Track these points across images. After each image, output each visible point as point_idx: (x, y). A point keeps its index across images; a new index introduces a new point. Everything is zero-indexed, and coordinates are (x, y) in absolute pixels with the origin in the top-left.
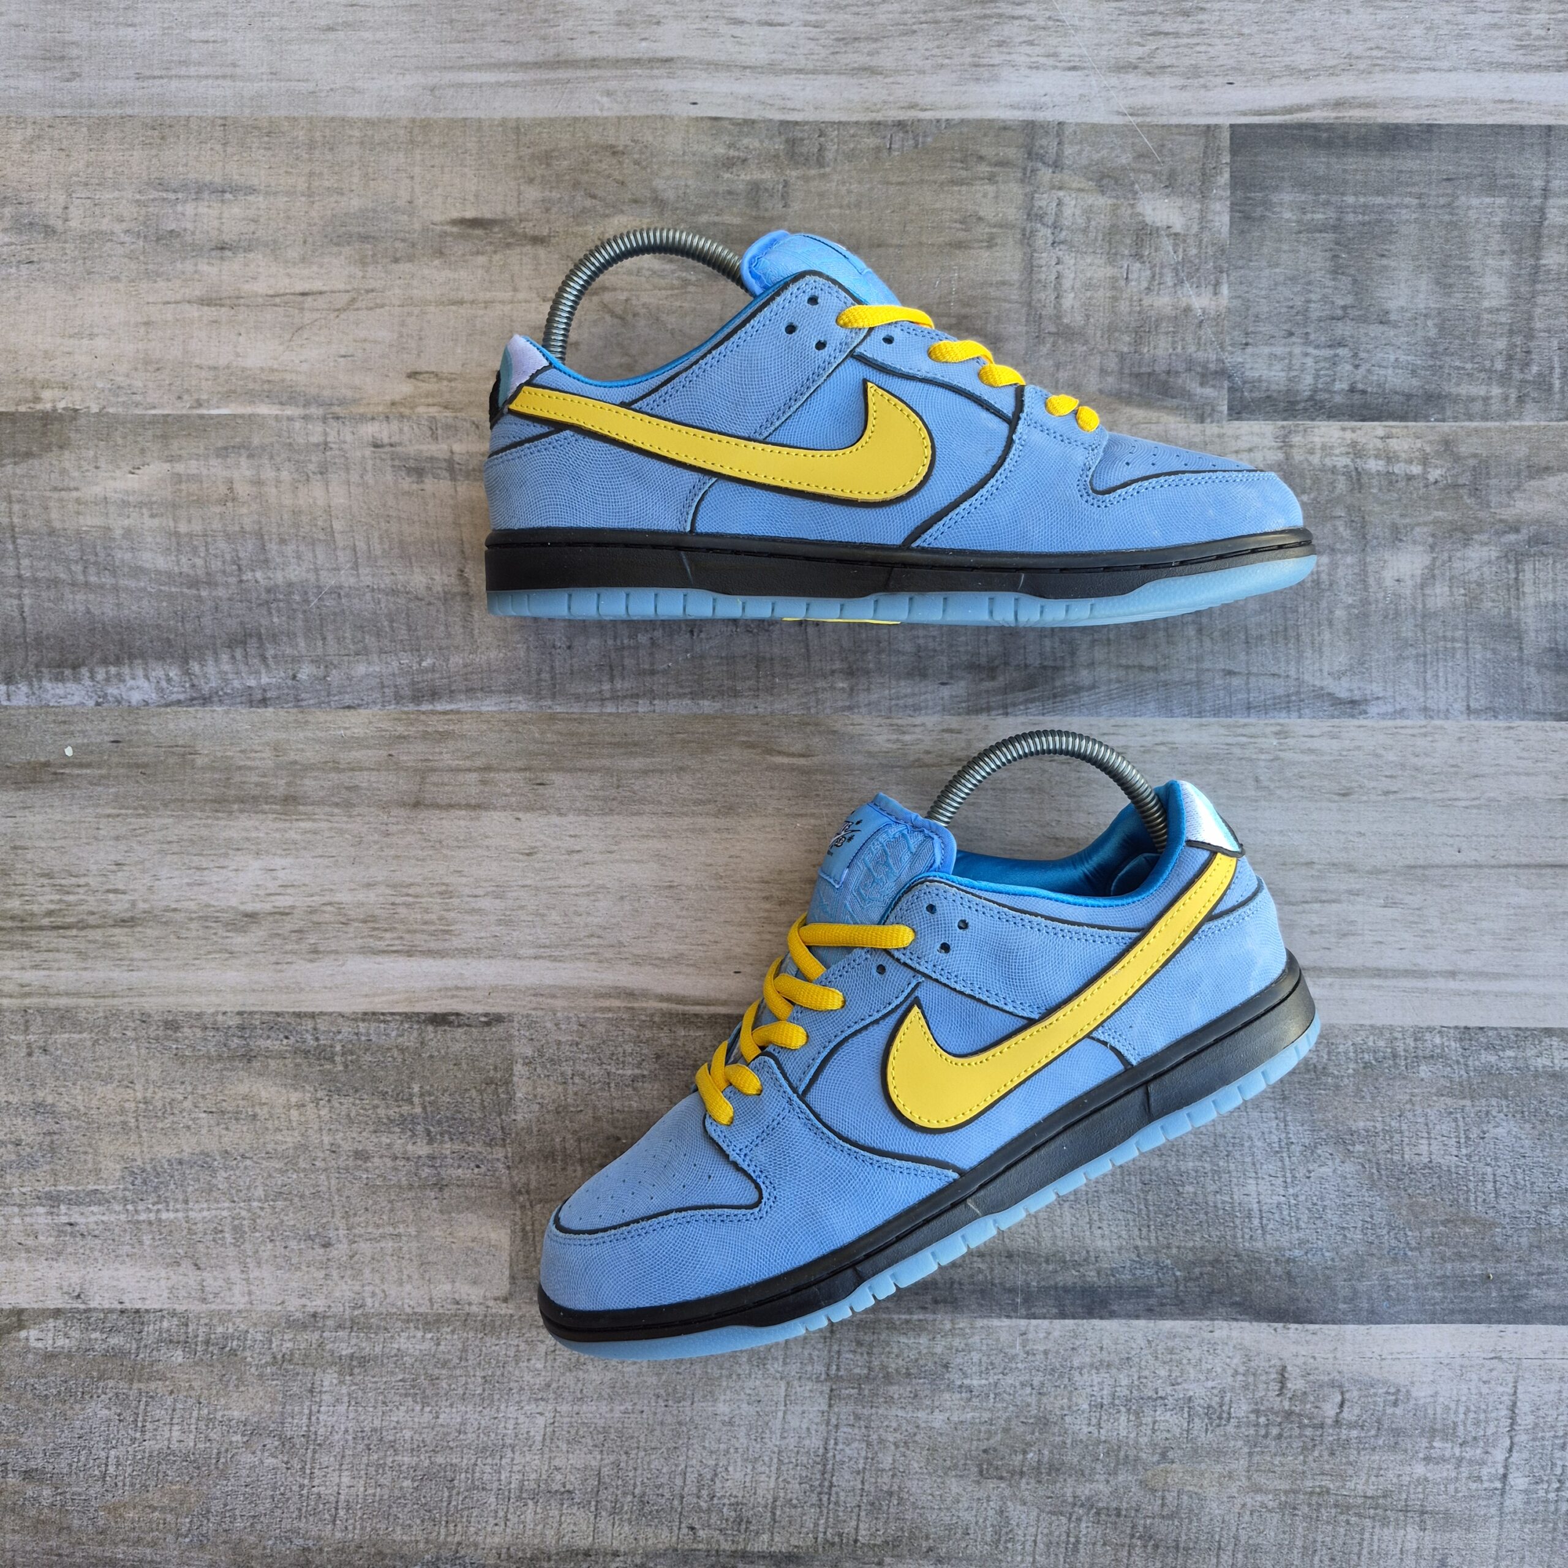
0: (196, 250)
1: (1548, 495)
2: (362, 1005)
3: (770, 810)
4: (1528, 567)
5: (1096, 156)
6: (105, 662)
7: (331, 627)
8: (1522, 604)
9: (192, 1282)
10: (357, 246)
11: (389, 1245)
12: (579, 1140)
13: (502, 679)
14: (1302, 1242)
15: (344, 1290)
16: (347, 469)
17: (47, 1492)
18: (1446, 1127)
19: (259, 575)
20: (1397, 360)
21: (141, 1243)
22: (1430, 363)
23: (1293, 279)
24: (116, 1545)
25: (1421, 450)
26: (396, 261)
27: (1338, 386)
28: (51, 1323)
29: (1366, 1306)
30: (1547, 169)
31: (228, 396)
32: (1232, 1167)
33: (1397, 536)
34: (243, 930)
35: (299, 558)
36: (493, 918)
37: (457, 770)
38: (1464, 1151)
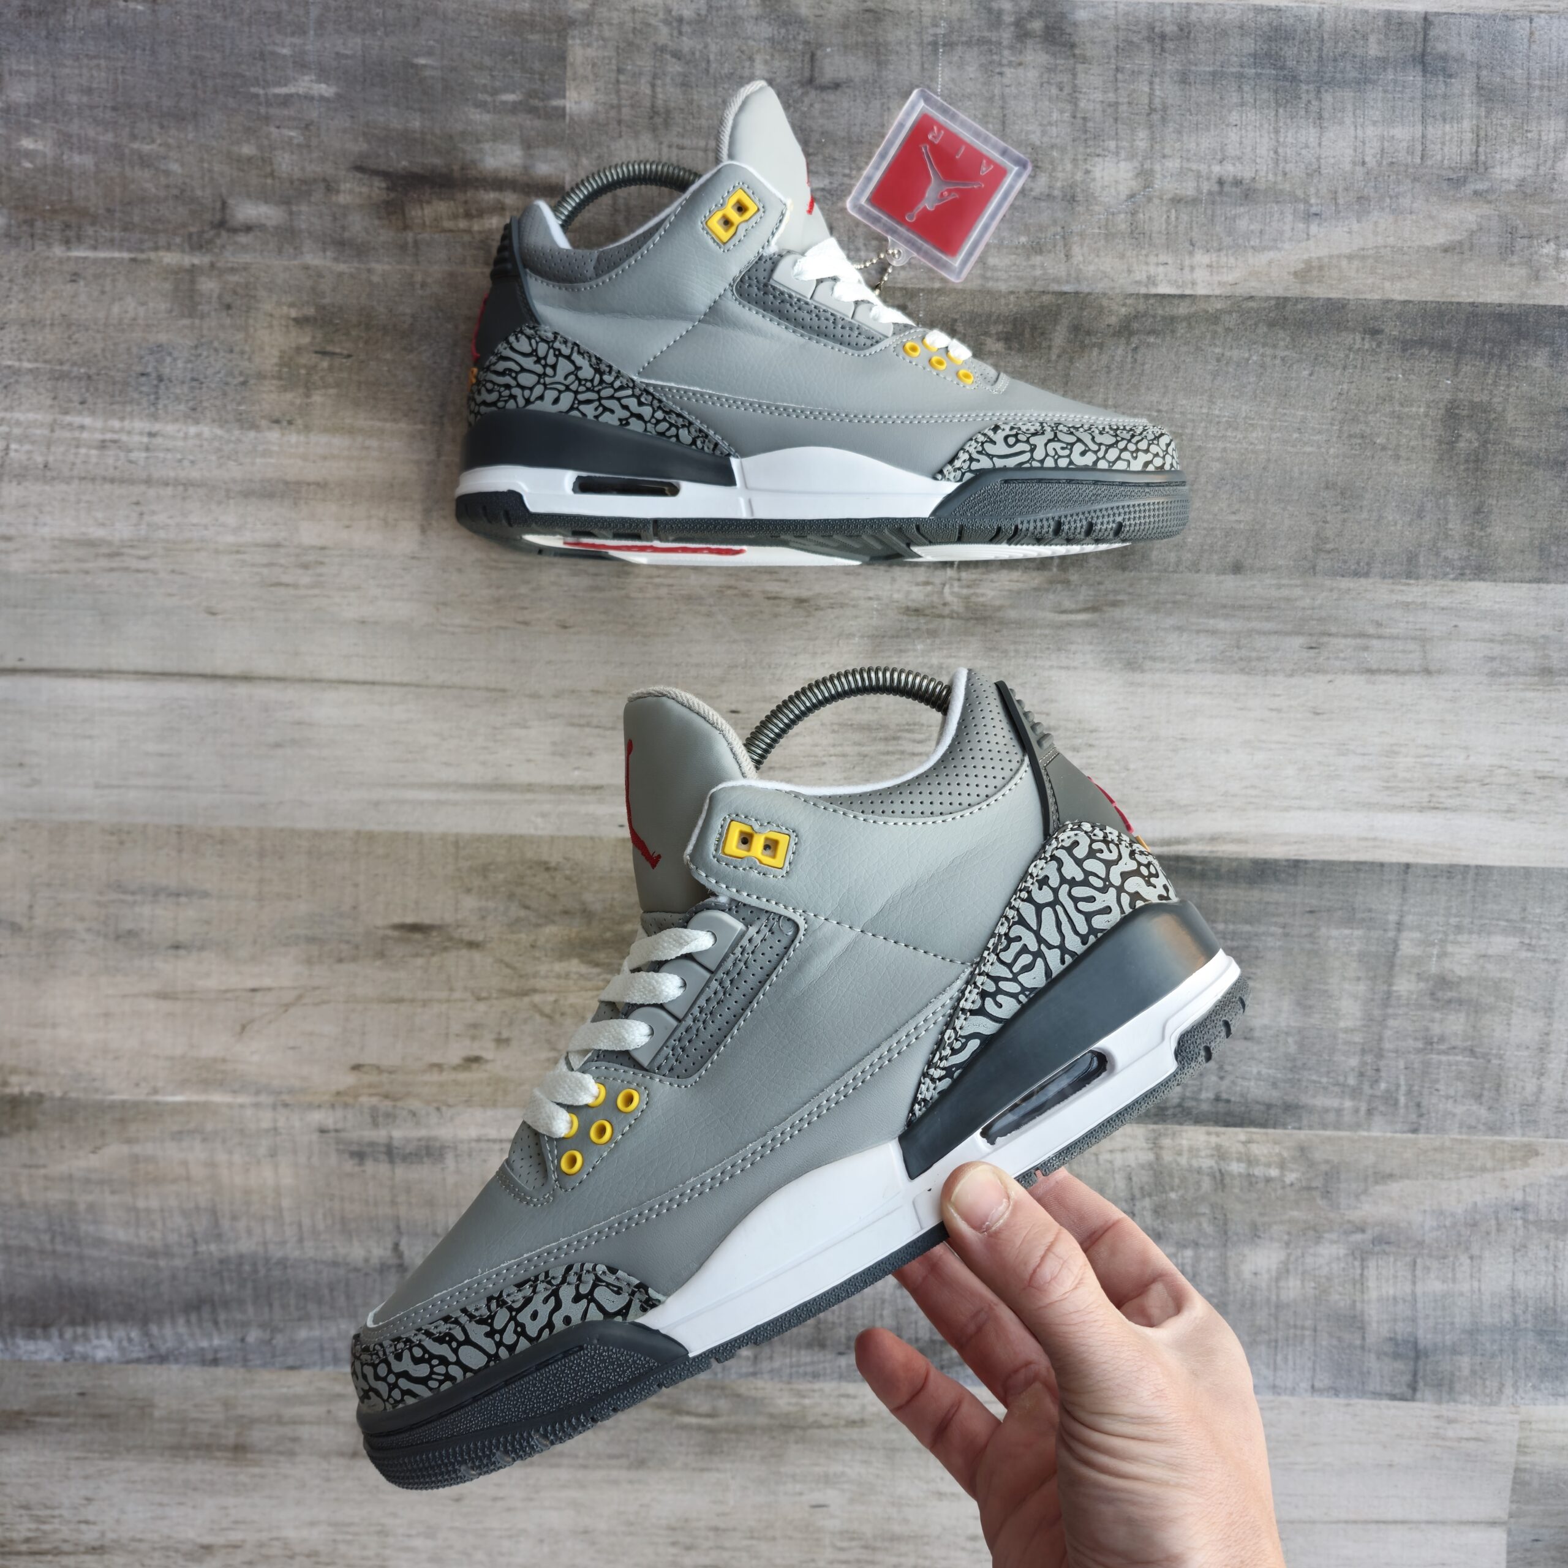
4: (1372, 1264)
8: (1366, 1297)
16: (295, 1152)
19: (213, 1247)
20: (1259, 1073)
22: (1290, 1076)
25: (1280, 1154)
26: (340, 960)
27: (1204, 1095)
30: (1402, 905)
35: (249, 1232)
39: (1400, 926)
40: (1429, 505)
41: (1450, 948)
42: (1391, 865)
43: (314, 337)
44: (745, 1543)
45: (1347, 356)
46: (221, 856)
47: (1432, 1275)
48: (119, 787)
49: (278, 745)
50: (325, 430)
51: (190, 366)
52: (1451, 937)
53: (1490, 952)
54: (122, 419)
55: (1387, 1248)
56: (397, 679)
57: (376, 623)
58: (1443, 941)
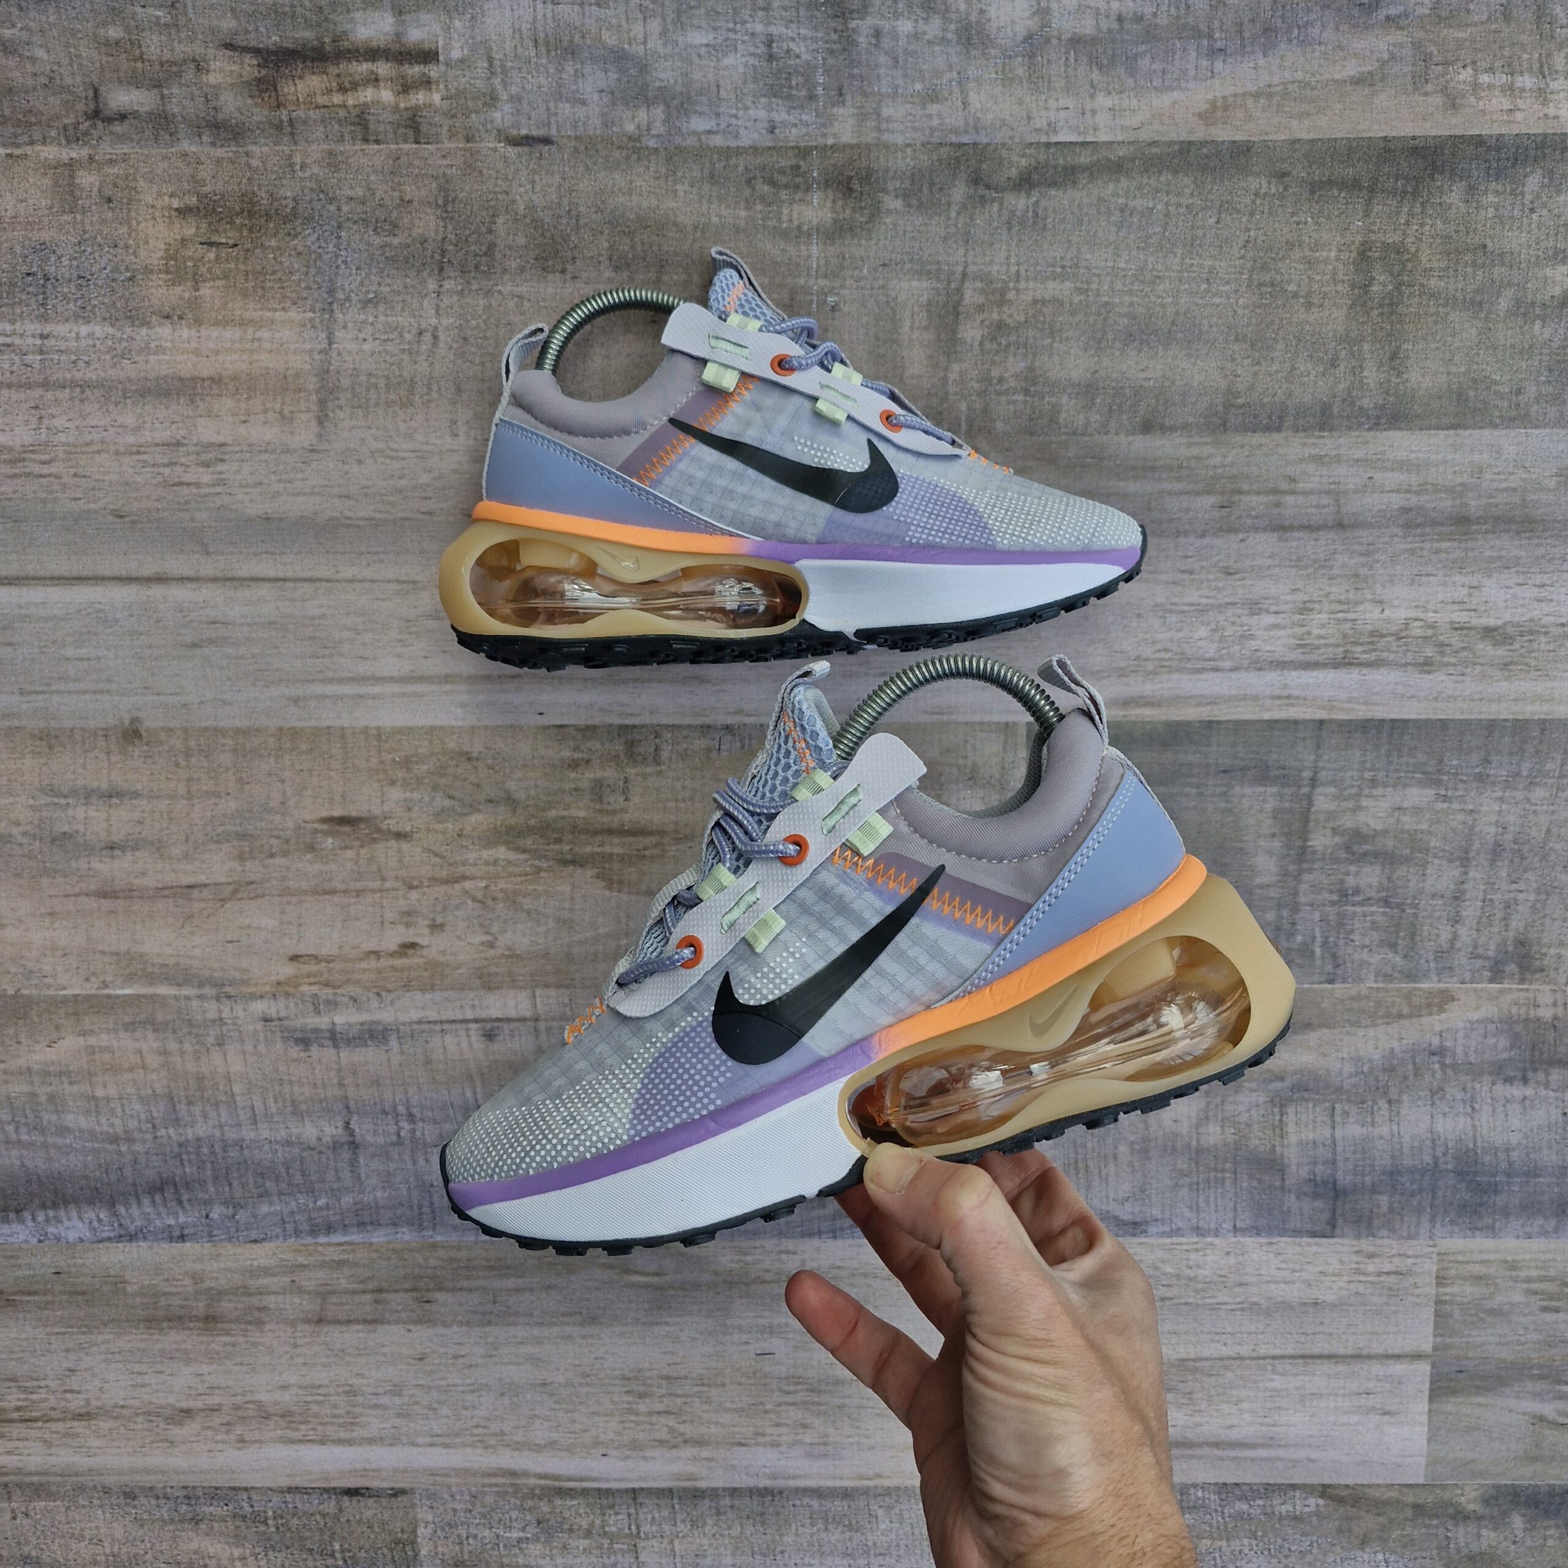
39: (1314, 782)
40: (1344, 353)
41: (1365, 802)
42: (1305, 721)
43: (198, 228)
44: (696, 1389)
45: (1254, 202)
46: (147, 757)
47: (1351, 1120)
48: (43, 692)
49: (195, 645)
50: (217, 323)
51: (75, 263)
52: (1366, 791)
53: (1405, 805)
54: (13, 322)
55: (1306, 1095)
56: (308, 574)
57: (281, 519)
58: (1359, 795)
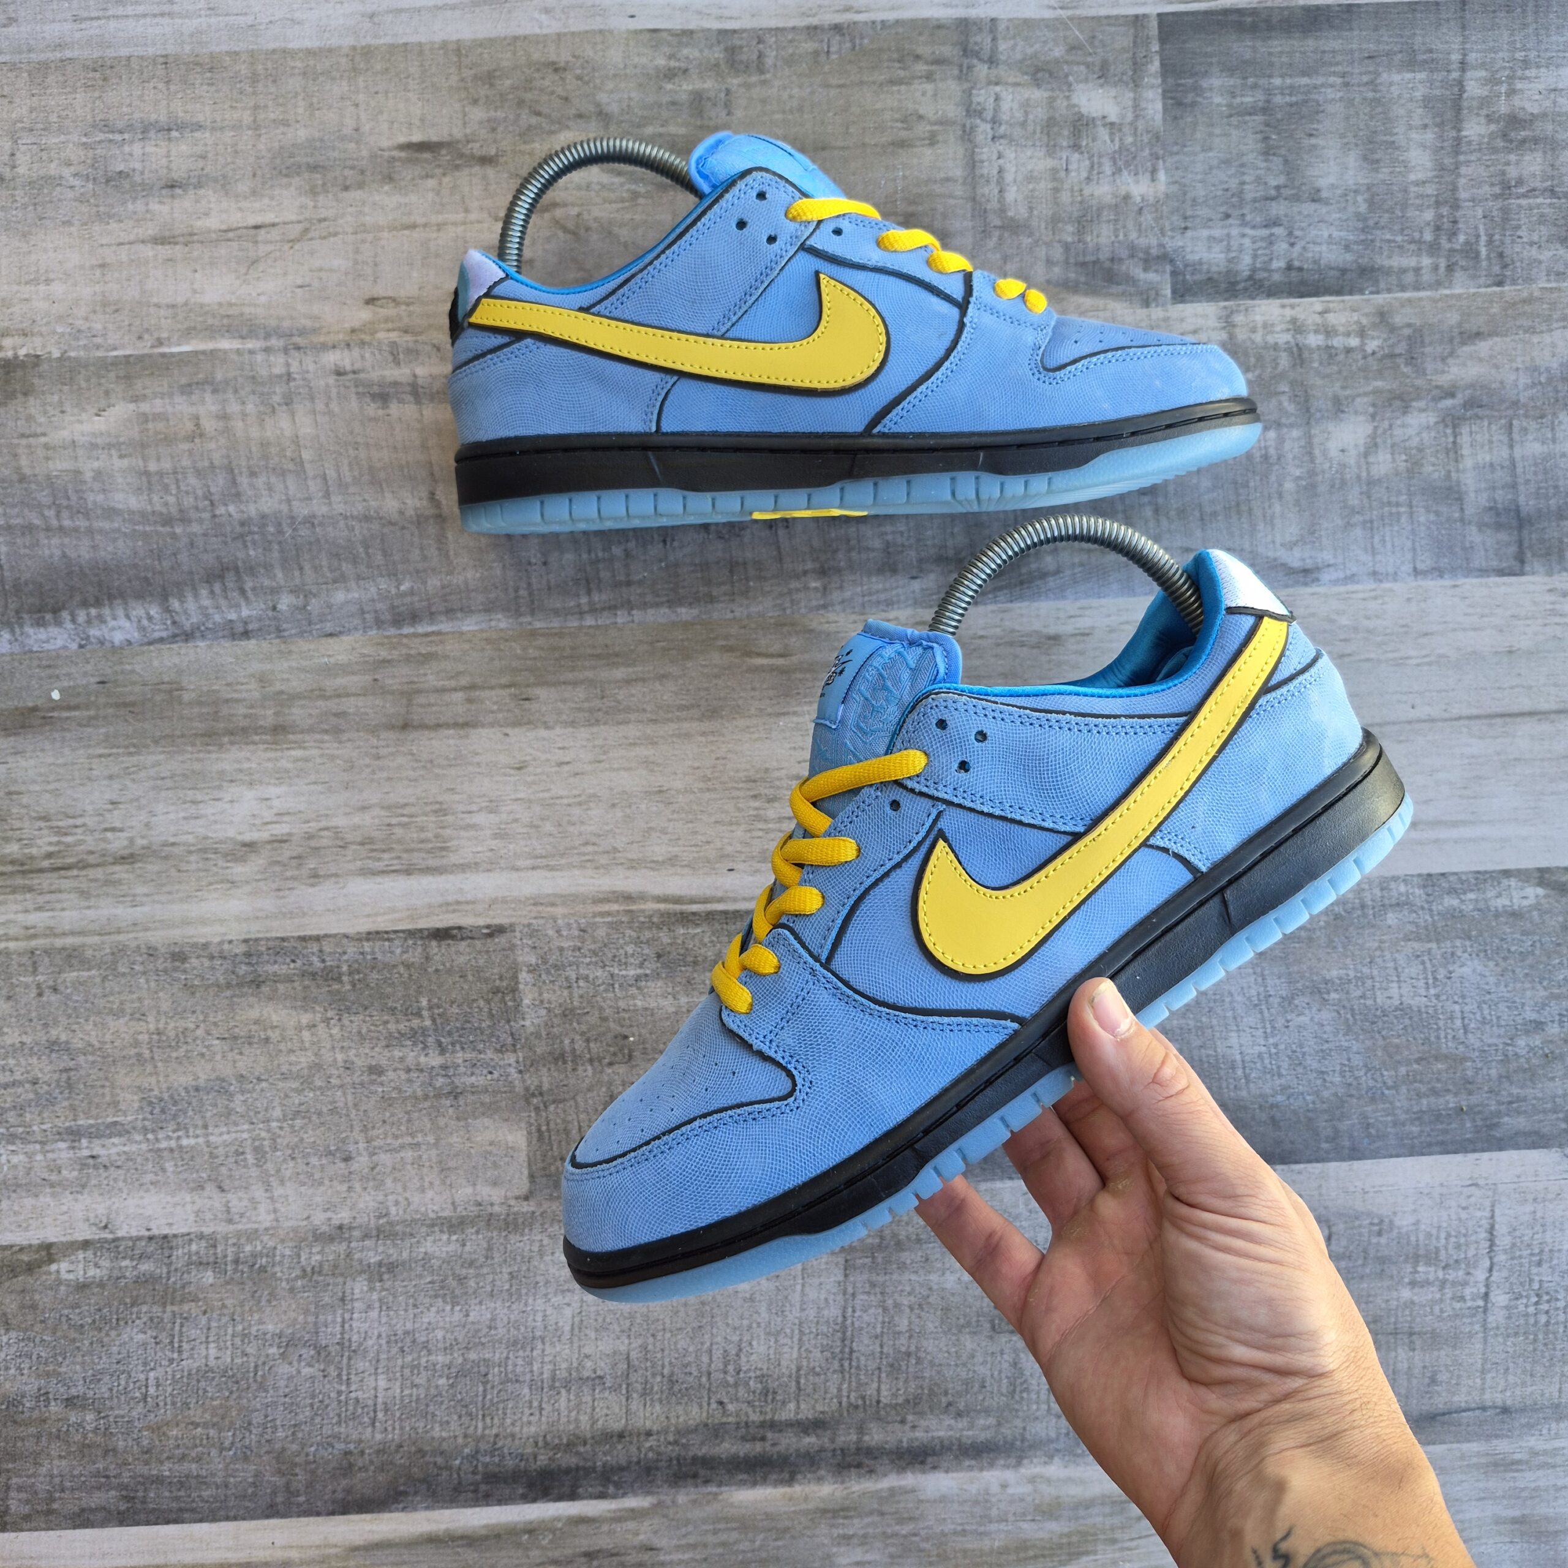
0: (145, 190)
1: (1481, 360)
2: (364, 926)
3: (753, 711)
5: (1030, 51)
6: (85, 604)
7: (307, 556)
9: (217, 1205)
10: (306, 175)
11: (409, 1154)
12: (588, 1041)
13: (481, 598)
14: (1284, 1088)
15: (367, 1201)
17: (90, 1417)
18: (1414, 970)
21: (163, 1170)
23: (1227, 162)
24: (162, 1463)
28: (81, 1255)
29: (1347, 1143)
31: (189, 333)
32: (1215, 1022)
33: (1339, 408)
34: (242, 860)
36: (488, 832)
37: (444, 690)
38: (1432, 991)
